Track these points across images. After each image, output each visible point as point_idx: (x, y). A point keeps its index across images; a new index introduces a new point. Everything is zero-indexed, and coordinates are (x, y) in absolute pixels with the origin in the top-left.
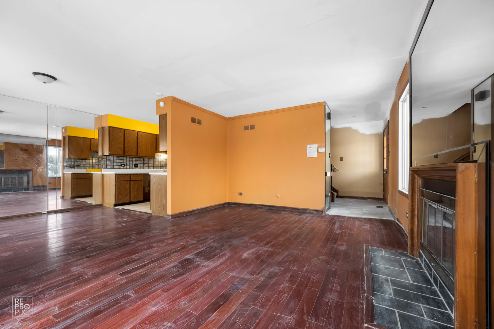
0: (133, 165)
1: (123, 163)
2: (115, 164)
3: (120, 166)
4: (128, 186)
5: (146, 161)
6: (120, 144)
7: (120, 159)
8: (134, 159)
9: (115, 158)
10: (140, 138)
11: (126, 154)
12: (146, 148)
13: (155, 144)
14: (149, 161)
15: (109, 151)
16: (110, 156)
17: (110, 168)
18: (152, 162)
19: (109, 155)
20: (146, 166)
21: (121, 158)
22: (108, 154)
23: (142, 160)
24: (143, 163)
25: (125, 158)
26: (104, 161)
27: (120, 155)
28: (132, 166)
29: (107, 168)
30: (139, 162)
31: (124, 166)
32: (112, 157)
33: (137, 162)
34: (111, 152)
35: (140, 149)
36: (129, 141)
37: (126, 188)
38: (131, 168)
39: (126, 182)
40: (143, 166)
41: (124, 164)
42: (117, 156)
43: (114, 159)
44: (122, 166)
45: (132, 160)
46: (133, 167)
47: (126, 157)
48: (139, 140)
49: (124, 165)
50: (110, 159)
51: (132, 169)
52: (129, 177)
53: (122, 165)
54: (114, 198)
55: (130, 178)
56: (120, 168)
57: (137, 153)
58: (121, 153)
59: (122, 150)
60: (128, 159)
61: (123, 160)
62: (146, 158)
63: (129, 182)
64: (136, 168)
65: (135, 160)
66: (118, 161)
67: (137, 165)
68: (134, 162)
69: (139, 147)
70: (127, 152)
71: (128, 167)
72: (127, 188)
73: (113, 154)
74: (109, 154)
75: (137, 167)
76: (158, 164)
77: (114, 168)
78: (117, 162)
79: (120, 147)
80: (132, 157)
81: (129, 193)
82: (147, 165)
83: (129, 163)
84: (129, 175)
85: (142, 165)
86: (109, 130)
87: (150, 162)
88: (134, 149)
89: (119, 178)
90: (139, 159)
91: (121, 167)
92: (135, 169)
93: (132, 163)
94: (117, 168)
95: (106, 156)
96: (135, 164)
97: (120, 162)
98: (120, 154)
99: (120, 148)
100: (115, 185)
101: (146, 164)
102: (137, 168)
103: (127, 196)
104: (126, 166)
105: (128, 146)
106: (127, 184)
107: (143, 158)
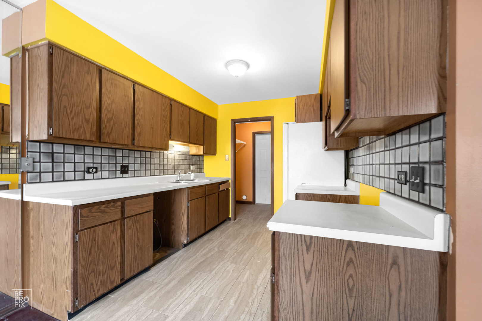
0: (119, 168)
1: (93, 163)
2: (69, 167)
3: (84, 171)
4: (115, 237)
5: (146, 158)
6: (88, 108)
7: (84, 154)
8: (119, 153)
9: (70, 149)
10: (139, 98)
11: (105, 138)
12: (152, 128)
13: (168, 119)
14: (150, 158)
15: (50, 126)
16: (52, 144)
17: (53, 181)
18: (157, 161)
19: (51, 141)
20: (145, 170)
21: (88, 150)
22: (45, 137)
23: (137, 155)
24: (140, 164)
25: (97, 152)
26: (30, 161)
27: (86, 140)
28: (116, 171)
29: (40, 182)
30: (132, 160)
31: (96, 172)
32: (58, 148)
33: (126, 162)
34: (56, 132)
35: (138, 127)
36: (112, 102)
37: (111, 244)
38: (113, 176)
39: (110, 227)
40: (140, 170)
41: (95, 165)
42: (75, 145)
43: (64, 153)
44: (89, 172)
45: (116, 156)
46: (118, 173)
47: (102, 148)
48: (136, 104)
49: (94, 170)
50: (52, 153)
51: (116, 178)
52: (119, 209)
53: (91, 170)
54: (70, 291)
55: (123, 212)
56: (84, 179)
57: (133, 139)
58: (89, 134)
59: (95, 128)
60: (106, 152)
61: (93, 155)
62: (146, 151)
63: (118, 224)
64: (125, 175)
65: (123, 156)
66: (79, 158)
67: (127, 167)
68: (119, 160)
69: (138, 124)
70: (109, 135)
71: (105, 174)
72: (114, 243)
73: (65, 138)
74: (49, 135)
75: (127, 172)
76: (167, 164)
77: (64, 180)
78: (75, 163)
79: (87, 117)
80: (116, 149)
81: (119, 259)
82: (148, 166)
83: (109, 163)
84: (119, 203)
85: (137, 167)
86: (50, 55)
87: (153, 161)
88: (125, 127)
89: (88, 217)
90: (132, 154)
91: (88, 176)
92: (123, 177)
93: (116, 163)
94: (75, 180)
95: (40, 142)
96: (122, 167)
97: (84, 163)
98: (88, 138)
99: (87, 121)
100: (75, 244)
101: (145, 164)
102: (127, 175)
103: (112, 268)
104: (101, 171)
105: (109, 116)
106: (113, 232)
107: (140, 151)
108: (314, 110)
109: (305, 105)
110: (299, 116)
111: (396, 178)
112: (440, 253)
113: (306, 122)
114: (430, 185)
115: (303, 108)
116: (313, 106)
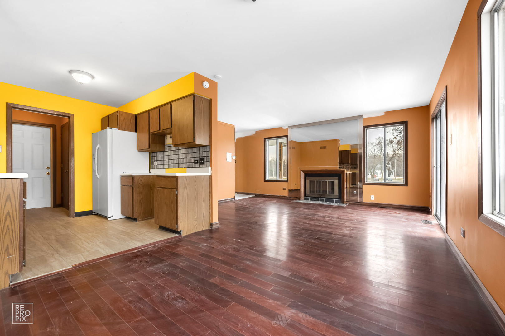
108: (131, 124)
109: (125, 119)
110: (121, 125)
111: (194, 162)
112: (210, 176)
113: (125, 131)
114: (206, 162)
115: (124, 121)
116: (130, 121)
